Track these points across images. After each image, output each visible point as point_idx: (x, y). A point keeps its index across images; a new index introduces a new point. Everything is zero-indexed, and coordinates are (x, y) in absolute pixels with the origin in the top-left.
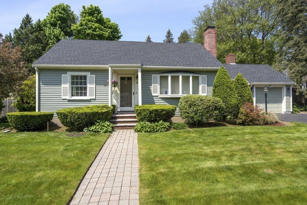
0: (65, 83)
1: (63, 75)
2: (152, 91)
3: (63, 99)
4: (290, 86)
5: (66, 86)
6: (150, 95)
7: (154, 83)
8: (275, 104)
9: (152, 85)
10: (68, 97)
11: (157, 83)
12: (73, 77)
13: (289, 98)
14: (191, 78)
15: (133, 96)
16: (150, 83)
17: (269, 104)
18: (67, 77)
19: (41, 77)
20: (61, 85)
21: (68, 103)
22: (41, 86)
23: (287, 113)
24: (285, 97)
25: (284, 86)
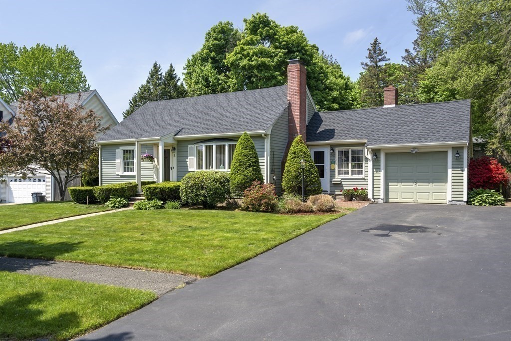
0: (118, 158)
1: (117, 150)
2: (188, 165)
3: (117, 175)
4: (463, 147)
5: (119, 161)
6: (186, 170)
7: (190, 156)
8: (431, 184)
9: (189, 158)
10: (120, 173)
11: (192, 155)
12: (124, 152)
13: (461, 172)
14: (227, 148)
15: (171, 171)
16: (186, 155)
18: (119, 152)
19: (102, 153)
20: (115, 160)
21: (120, 178)
22: (103, 161)
23: (453, 203)
24: (450, 171)
25: (448, 148)
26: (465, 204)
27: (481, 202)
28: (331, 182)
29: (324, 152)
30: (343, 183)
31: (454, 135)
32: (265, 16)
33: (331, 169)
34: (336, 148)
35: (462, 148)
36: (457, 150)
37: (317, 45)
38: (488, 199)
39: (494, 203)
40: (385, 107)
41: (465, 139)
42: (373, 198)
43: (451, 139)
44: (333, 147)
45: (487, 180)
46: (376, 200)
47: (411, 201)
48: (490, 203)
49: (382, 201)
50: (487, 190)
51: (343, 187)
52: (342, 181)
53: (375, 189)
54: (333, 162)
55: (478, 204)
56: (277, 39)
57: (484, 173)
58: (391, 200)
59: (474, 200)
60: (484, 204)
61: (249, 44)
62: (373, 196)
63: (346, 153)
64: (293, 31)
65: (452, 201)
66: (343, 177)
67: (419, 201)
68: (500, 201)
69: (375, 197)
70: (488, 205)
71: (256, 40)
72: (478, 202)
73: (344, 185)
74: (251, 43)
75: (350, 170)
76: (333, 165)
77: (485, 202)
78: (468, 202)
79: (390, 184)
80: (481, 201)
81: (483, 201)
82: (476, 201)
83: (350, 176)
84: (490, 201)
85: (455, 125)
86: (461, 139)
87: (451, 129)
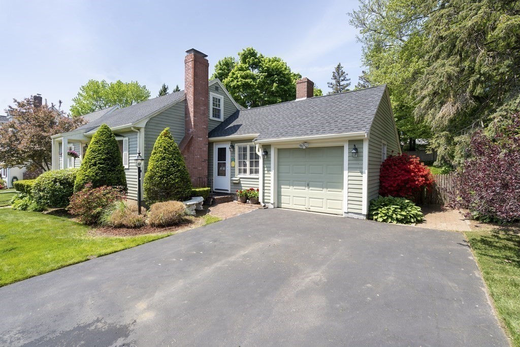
8: (325, 189)
13: (360, 174)
17: (310, 188)
23: (350, 215)
24: (346, 173)
25: (345, 141)
26: (365, 218)
27: (385, 218)
28: (231, 180)
29: (225, 148)
30: (242, 182)
31: (353, 124)
32: (252, 50)
33: (231, 167)
34: (236, 144)
35: (361, 141)
36: (355, 144)
37: (300, 74)
38: (396, 214)
39: (405, 220)
40: (297, 100)
41: (364, 129)
42: (264, 202)
43: (347, 130)
44: (233, 143)
45: (403, 184)
46: (267, 205)
47: (303, 208)
48: (398, 220)
49: (272, 207)
50: (398, 200)
51: (242, 186)
52: (241, 180)
53: (266, 191)
54: (233, 160)
55: (381, 220)
56: (261, 66)
57: (399, 175)
58: (283, 205)
59: (377, 214)
60: (390, 220)
61: (240, 70)
62: (264, 199)
63: (245, 149)
64: (275, 60)
65: (348, 213)
66: (242, 175)
67: (312, 209)
68: (415, 216)
69: (266, 201)
70: (395, 222)
71: (245, 67)
72: (381, 217)
73: (242, 185)
74: (241, 69)
75: (248, 168)
76: (233, 162)
77: (391, 217)
78: (369, 216)
79: (282, 187)
80: (386, 215)
81: (388, 216)
82: (379, 215)
83: (248, 175)
84: (399, 216)
85: (359, 113)
86: (360, 129)
87: (351, 118)
